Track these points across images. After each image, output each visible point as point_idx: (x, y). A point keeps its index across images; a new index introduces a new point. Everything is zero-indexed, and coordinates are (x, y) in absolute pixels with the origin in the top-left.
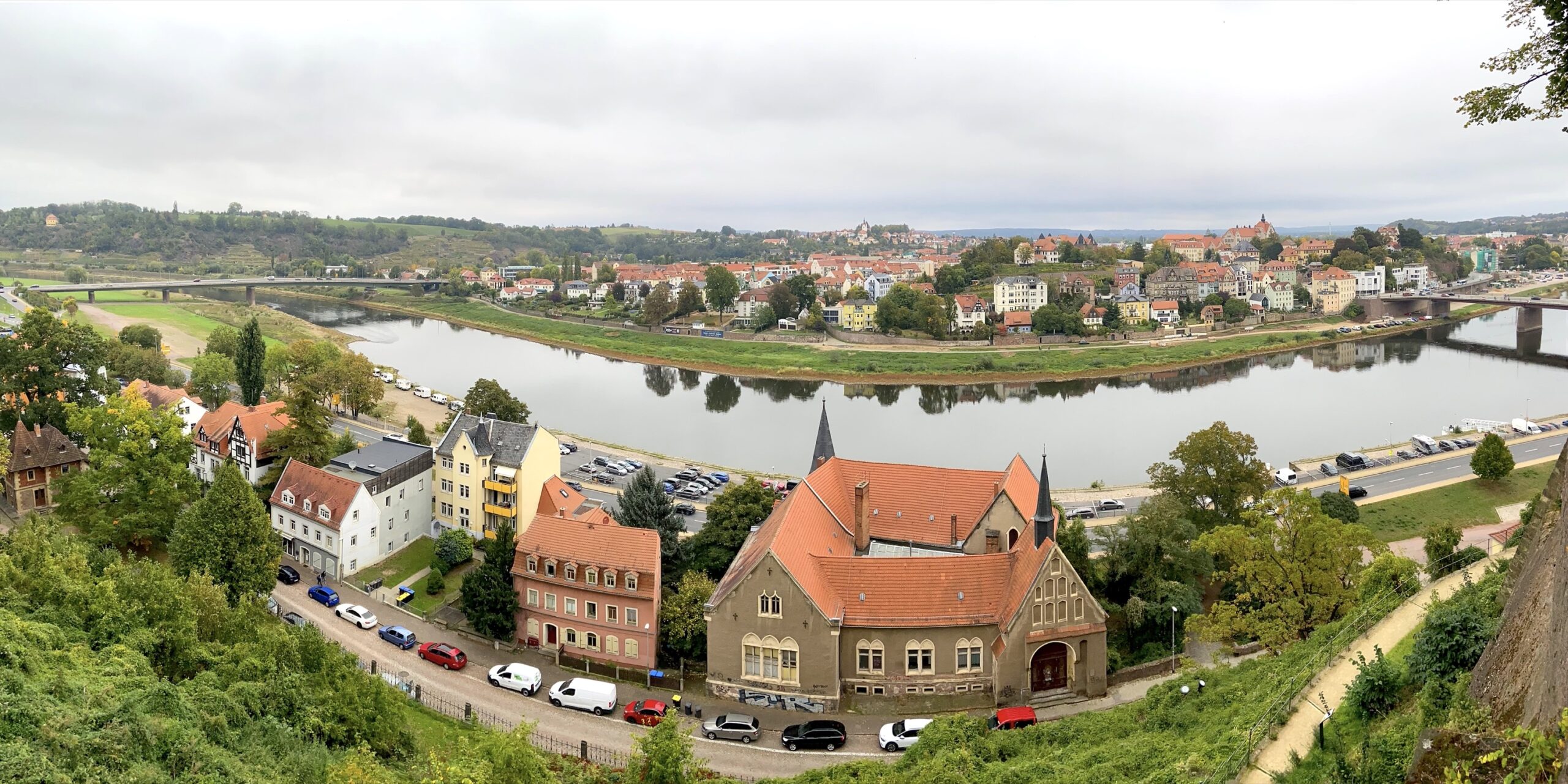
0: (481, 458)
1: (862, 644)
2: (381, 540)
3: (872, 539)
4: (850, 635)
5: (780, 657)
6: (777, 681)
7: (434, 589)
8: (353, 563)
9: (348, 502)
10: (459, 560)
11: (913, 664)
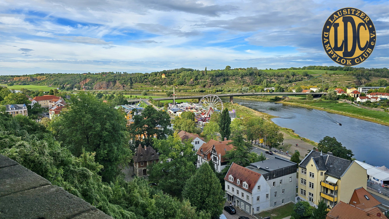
0: (320, 171)
2: (271, 201)
8: (258, 209)
9: (256, 182)
10: (305, 215)
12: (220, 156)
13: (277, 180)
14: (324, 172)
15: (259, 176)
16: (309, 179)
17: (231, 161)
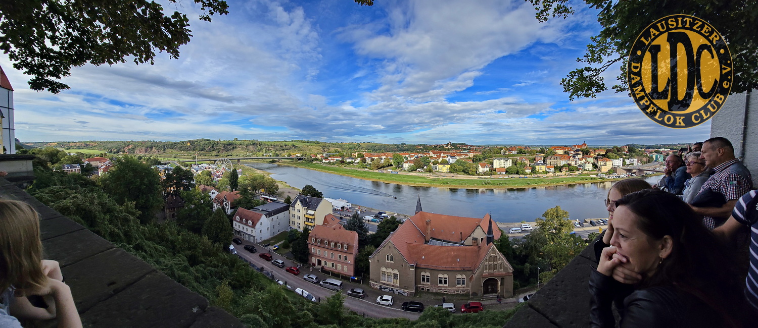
0: (304, 208)
1: (423, 273)
2: (270, 231)
3: (431, 238)
4: (419, 270)
5: (393, 276)
6: (392, 283)
7: (285, 246)
8: (261, 238)
9: (258, 220)
10: (295, 238)
11: (441, 282)
12: (229, 203)
13: (275, 217)
14: (306, 208)
15: (261, 215)
16: (297, 214)
17: (238, 206)
